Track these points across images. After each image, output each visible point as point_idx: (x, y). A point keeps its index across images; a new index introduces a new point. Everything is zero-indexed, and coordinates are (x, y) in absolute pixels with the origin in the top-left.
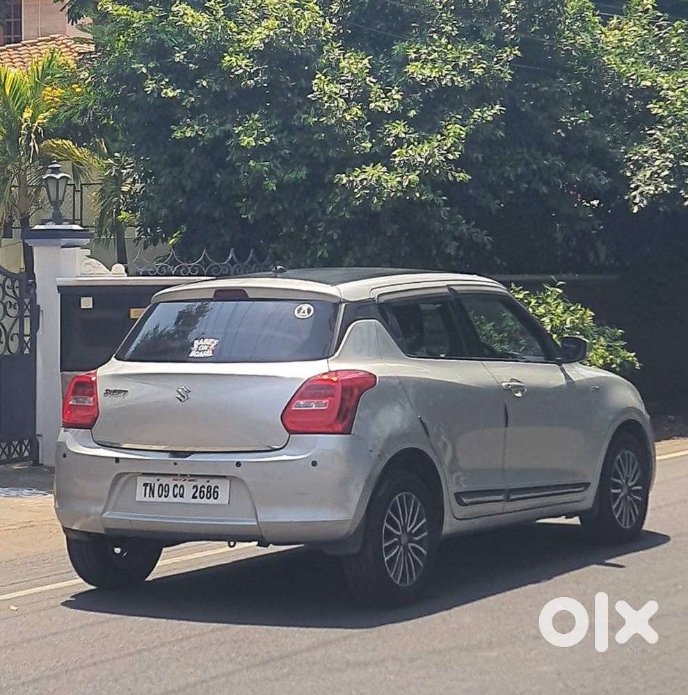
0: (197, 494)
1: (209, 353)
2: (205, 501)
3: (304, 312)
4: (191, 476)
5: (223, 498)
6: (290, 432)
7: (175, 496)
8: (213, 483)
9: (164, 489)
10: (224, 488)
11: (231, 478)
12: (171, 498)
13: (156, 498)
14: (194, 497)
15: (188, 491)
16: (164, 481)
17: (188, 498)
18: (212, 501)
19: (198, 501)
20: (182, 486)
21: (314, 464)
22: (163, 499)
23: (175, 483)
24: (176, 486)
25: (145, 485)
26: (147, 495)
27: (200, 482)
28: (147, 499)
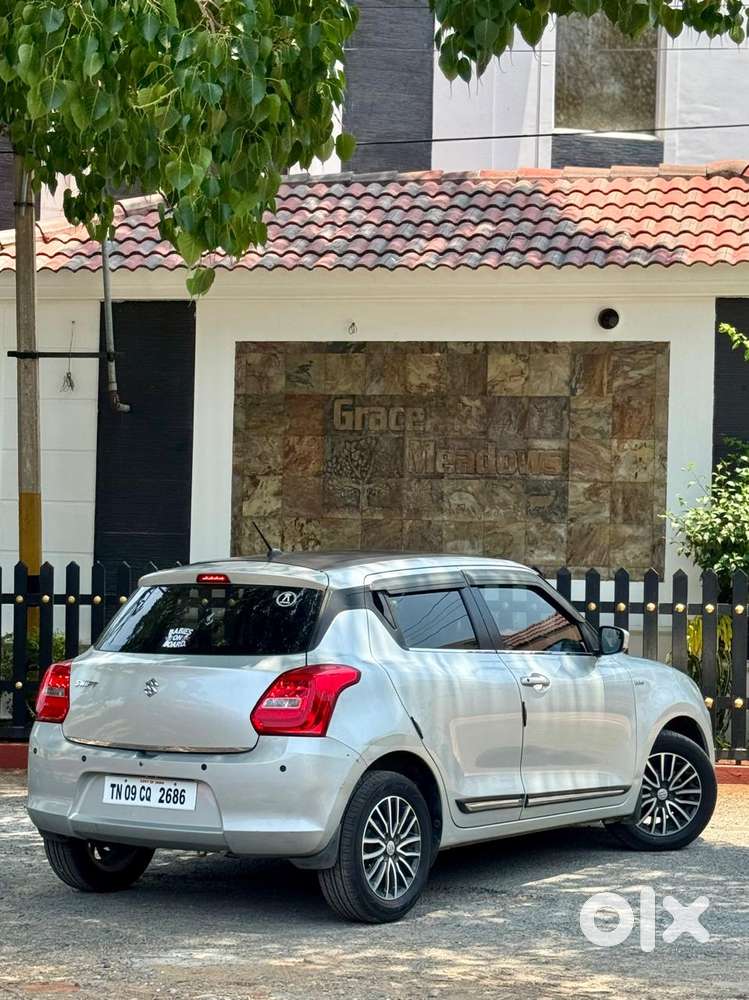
0: (164, 798)
1: (182, 644)
2: (171, 805)
3: (286, 600)
4: (159, 778)
5: (190, 803)
6: (261, 732)
7: (142, 799)
8: (180, 786)
9: (132, 791)
10: (191, 792)
11: (198, 782)
12: (137, 802)
13: (123, 801)
14: (161, 801)
15: (156, 795)
16: (131, 782)
17: (154, 802)
18: (178, 806)
19: (165, 805)
20: (149, 788)
21: (283, 768)
22: (130, 802)
23: (143, 784)
24: (143, 788)
25: (113, 786)
26: (114, 797)
27: (167, 785)
28: (115, 801)
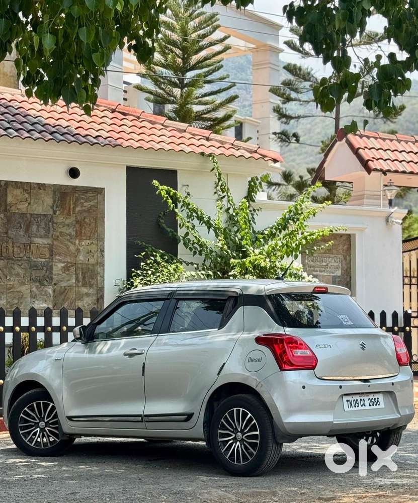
0: (371, 404)
4: (367, 393)
5: (382, 405)
7: (362, 406)
8: (376, 396)
9: (357, 402)
10: (381, 399)
11: (384, 393)
12: (360, 408)
15: (367, 403)
16: (355, 398)
17: (367, 406)
18: (377, 407)
19: (372, 407)
20: (364, 400)
22: (357, 408)
23: (361, 398)
25: (347, 401)
26: (349, 407)
27: (371, 397)
